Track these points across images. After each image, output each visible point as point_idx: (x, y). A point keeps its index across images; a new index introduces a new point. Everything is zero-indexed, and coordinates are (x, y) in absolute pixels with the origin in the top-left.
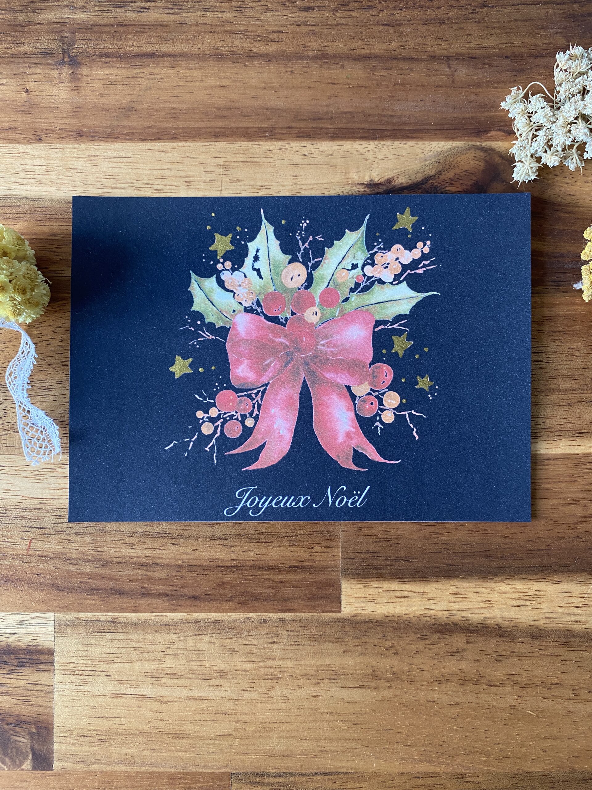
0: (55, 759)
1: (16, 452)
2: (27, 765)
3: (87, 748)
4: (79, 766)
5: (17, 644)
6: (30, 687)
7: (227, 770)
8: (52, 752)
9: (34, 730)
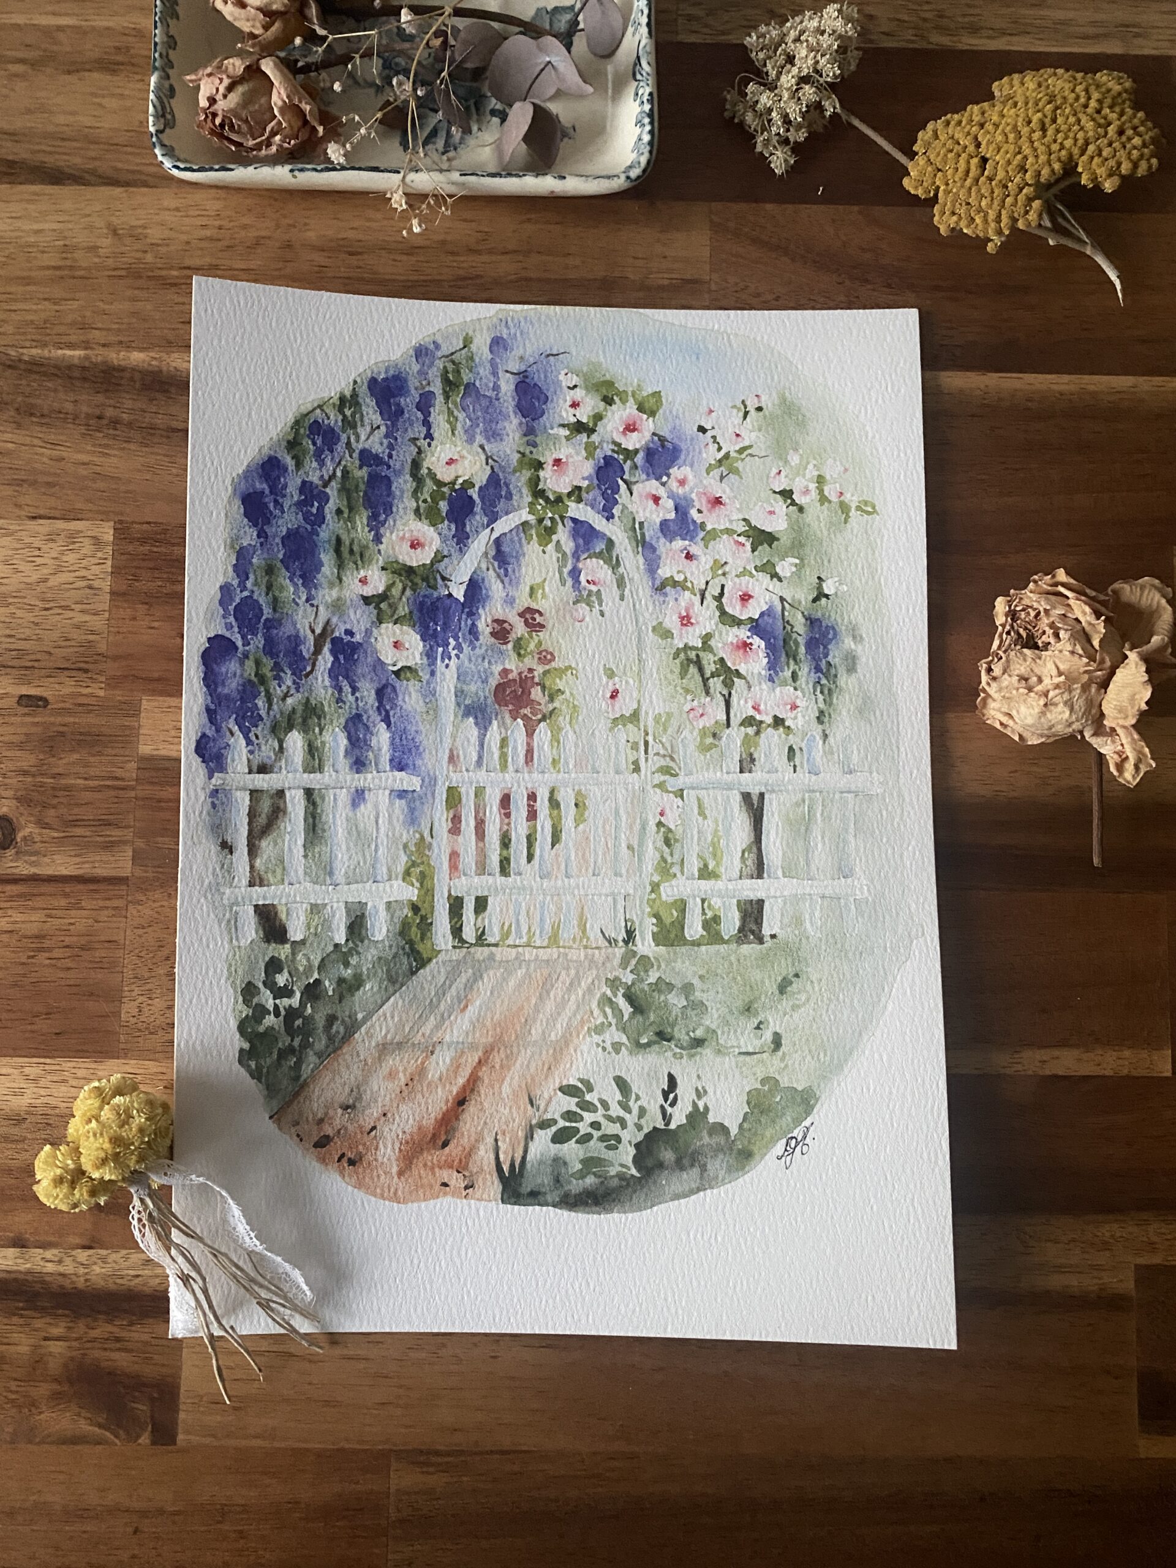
0: (180, 1430)
1: (151, 1057)
2: (145, 1439)
3: (219, 1418)
4: (208, 1441)
5: (140, 1288)
6: (154, 1342)
7: (386, 1447)
8: (177, 1424)
9: (155, 1395)
